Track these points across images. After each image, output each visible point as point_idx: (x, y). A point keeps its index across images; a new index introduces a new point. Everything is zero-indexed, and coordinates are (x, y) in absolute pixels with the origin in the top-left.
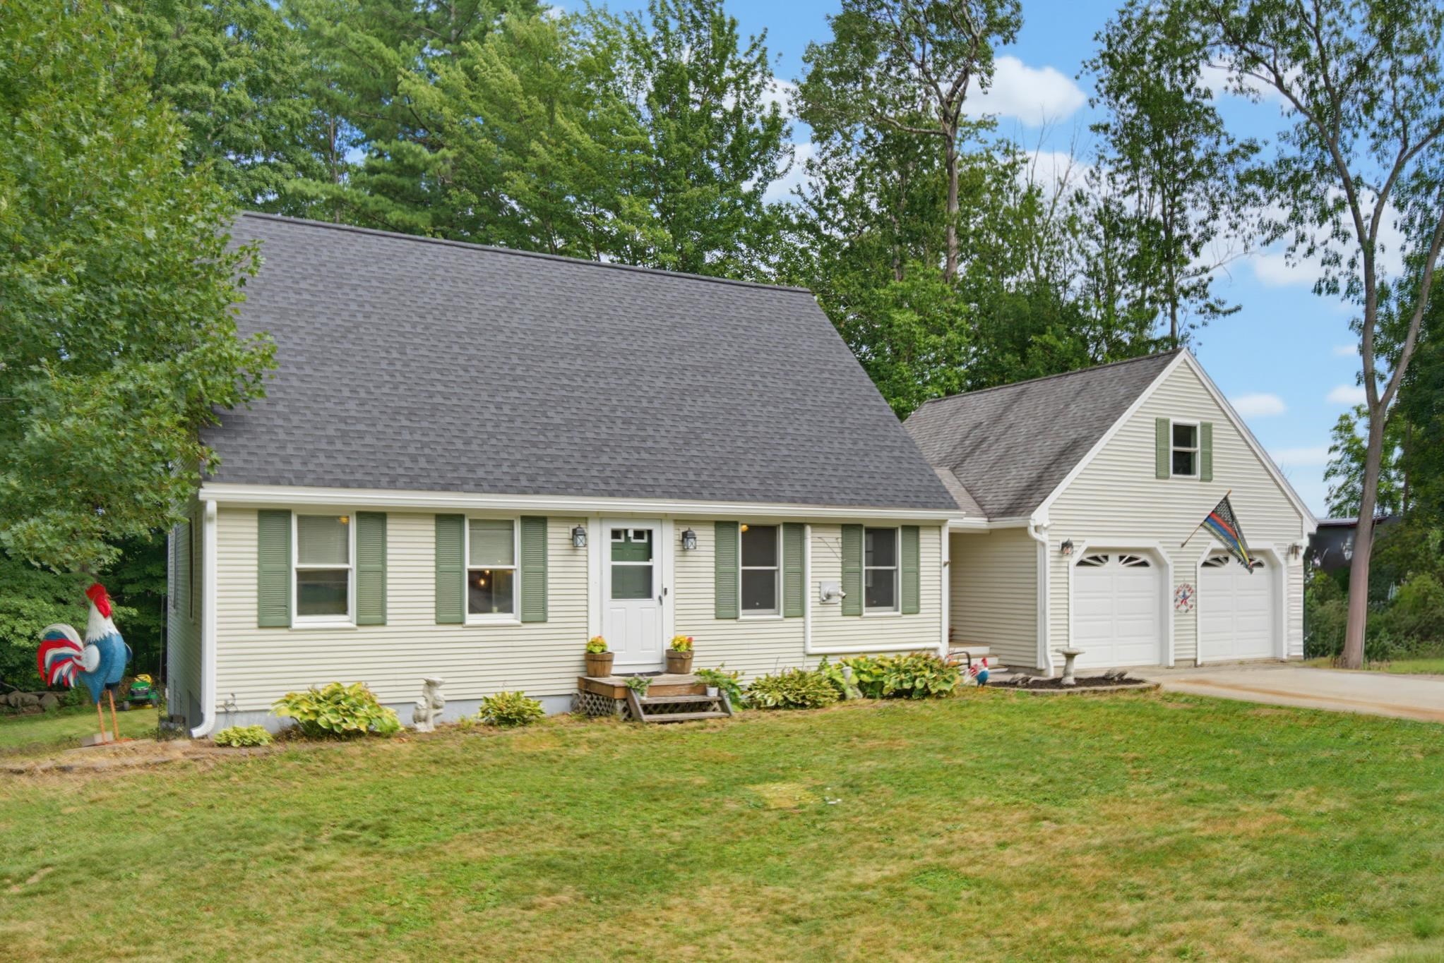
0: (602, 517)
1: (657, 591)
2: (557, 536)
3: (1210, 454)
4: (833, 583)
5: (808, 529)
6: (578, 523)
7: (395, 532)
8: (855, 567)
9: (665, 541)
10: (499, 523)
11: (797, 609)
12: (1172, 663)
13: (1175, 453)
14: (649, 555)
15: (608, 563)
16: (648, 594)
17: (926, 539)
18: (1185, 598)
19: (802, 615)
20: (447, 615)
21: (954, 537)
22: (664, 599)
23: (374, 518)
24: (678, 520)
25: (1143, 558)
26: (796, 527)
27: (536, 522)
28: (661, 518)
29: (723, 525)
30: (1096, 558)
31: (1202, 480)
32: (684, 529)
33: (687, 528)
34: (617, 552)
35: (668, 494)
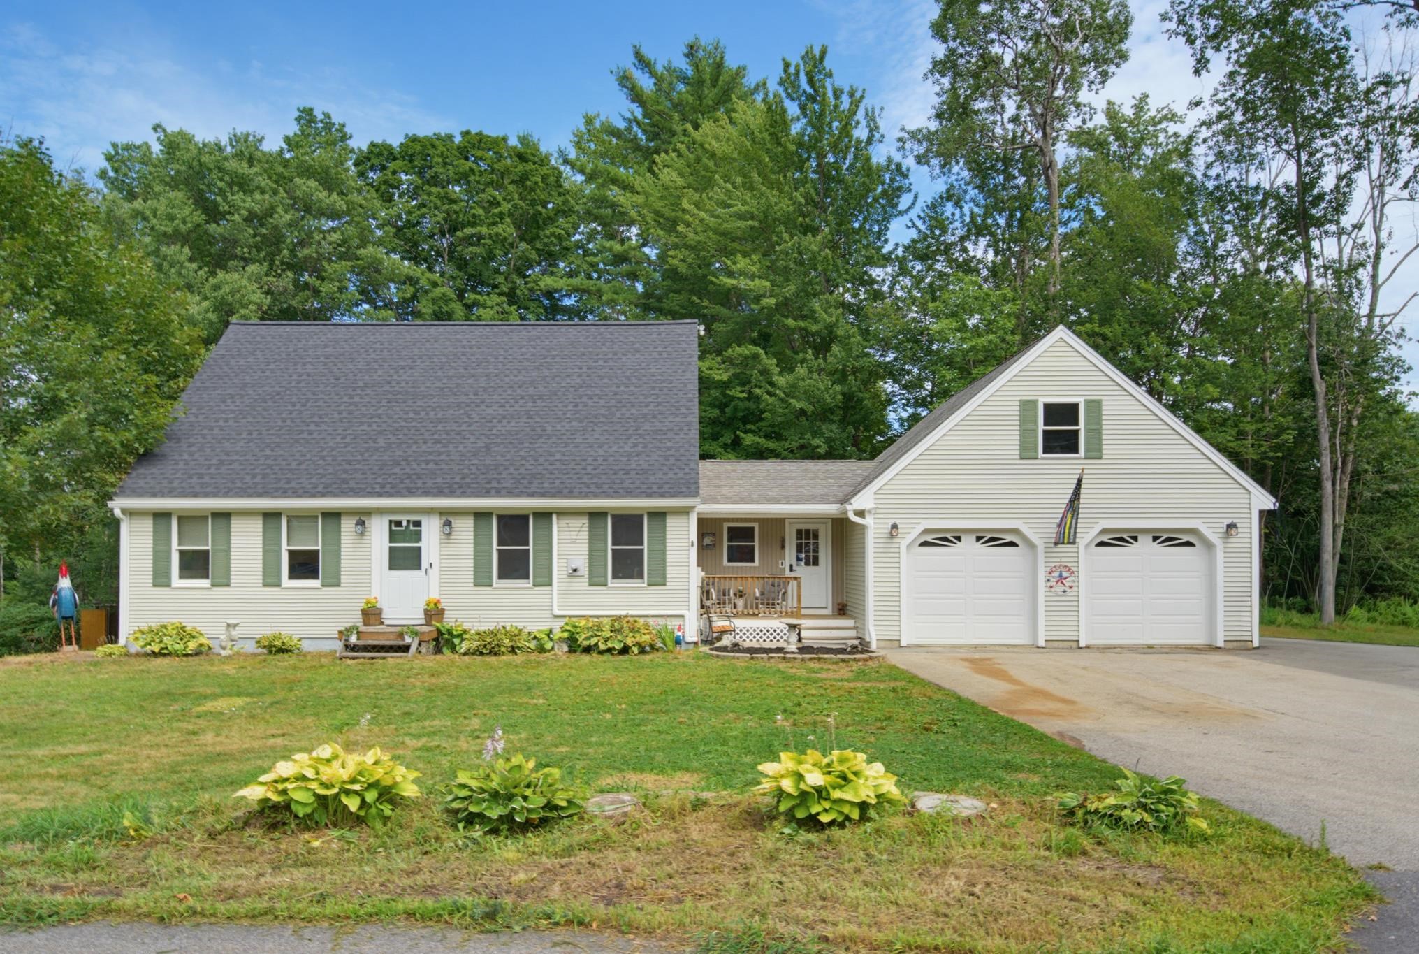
0: (381, 512)
1: (424, 564)
2: (348, 525)
3: (1099, 431)
4: (581, 560)
5: (554, 517)
6: (362, 517)
7: (236, 525)
8: (601, 546)
9: (431, 530)
10: (305, 518)
11: (545, 580)
12: (1042, 643)
13: (1044, 431)
14: (419, 539)
15: (386, 544)
16: (418, 567)
17: (672, 524)
18: (1061, 579)
19: (550, 585)
20: (271, 580)
21: (702, 522)
22: (430, 571)
23: (223, 516)
24: (442, 512)
25: (1009, 538)
26: (544, 516)
27: (333, 516)
28: (429, 511)
29: (481, 516)
30: (946, 539)
31: (1086, 458)
32: (444, 518)
33: (448, 516)
34: (393, 536)
35: (426, 493)
